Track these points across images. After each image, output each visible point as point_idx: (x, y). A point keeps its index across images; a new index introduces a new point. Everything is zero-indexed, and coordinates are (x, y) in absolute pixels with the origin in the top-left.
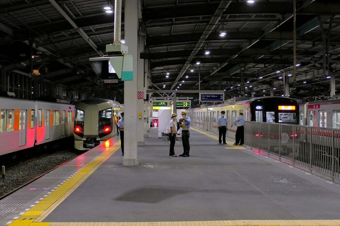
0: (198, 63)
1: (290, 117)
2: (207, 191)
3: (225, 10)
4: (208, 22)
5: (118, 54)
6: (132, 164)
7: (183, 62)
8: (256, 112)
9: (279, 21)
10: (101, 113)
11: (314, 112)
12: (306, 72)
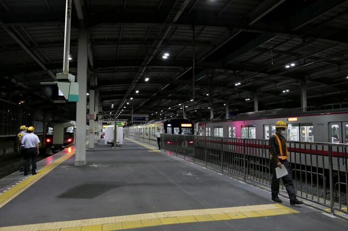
0: (132, 99)
1: (189, 131)
2: (135, 185)
3: (148, 63)
4: (137, 71)
5: (67, 80)
6: (82, 164)
7: (122, 98)
8: (168, 128)
9: (182, 72)
10: (66, 129)
11: (203, 128)
12: (196, 105)
